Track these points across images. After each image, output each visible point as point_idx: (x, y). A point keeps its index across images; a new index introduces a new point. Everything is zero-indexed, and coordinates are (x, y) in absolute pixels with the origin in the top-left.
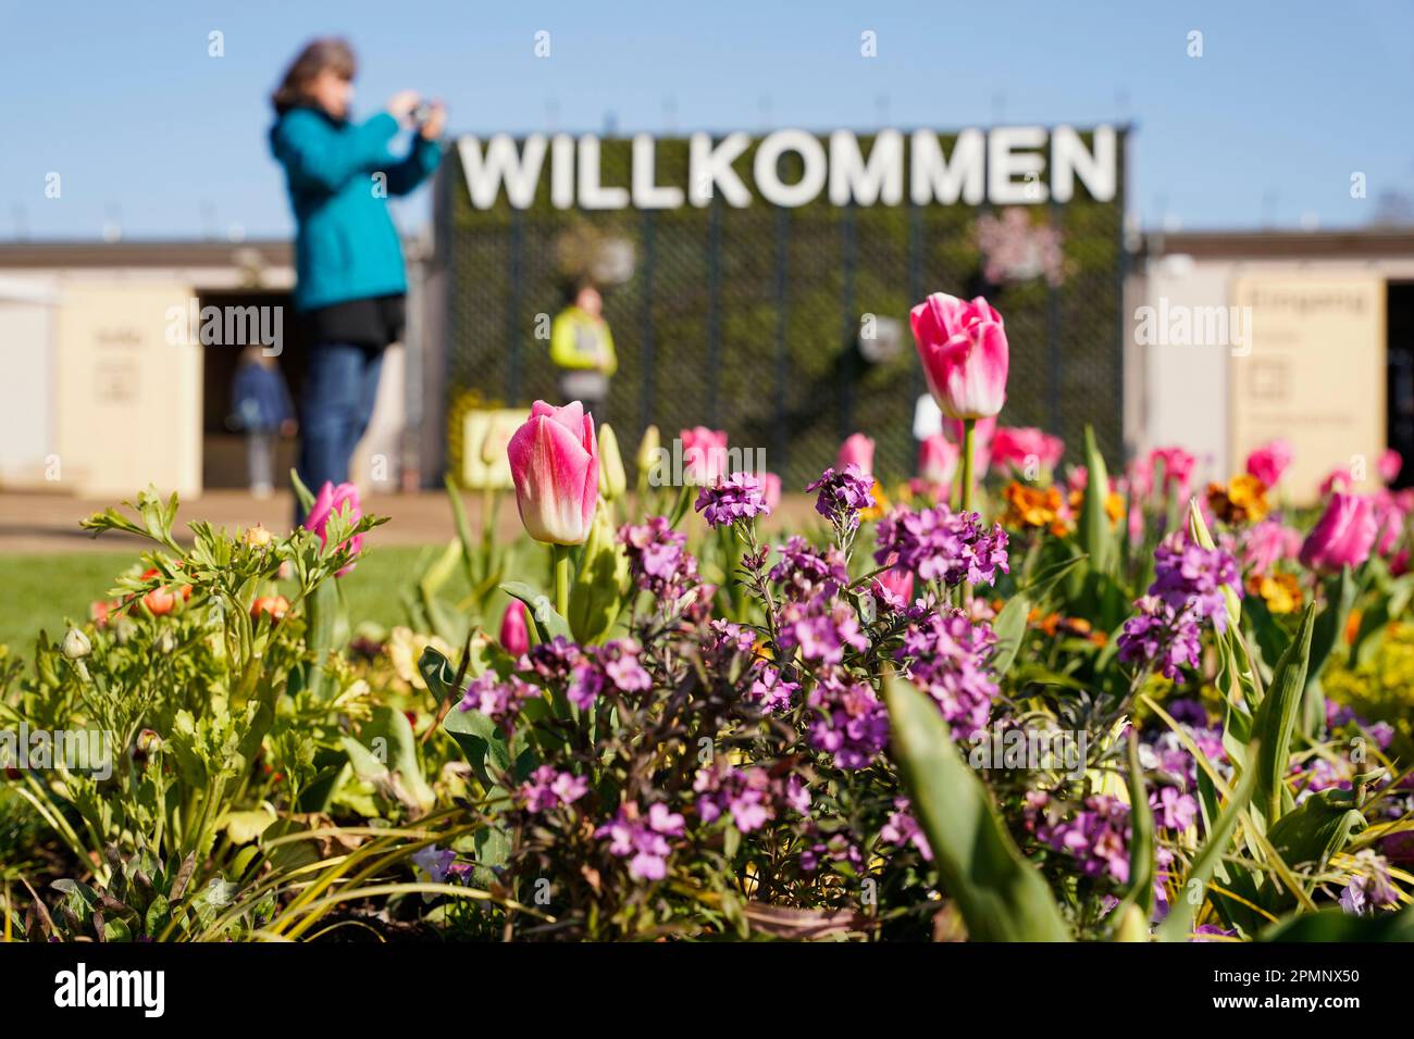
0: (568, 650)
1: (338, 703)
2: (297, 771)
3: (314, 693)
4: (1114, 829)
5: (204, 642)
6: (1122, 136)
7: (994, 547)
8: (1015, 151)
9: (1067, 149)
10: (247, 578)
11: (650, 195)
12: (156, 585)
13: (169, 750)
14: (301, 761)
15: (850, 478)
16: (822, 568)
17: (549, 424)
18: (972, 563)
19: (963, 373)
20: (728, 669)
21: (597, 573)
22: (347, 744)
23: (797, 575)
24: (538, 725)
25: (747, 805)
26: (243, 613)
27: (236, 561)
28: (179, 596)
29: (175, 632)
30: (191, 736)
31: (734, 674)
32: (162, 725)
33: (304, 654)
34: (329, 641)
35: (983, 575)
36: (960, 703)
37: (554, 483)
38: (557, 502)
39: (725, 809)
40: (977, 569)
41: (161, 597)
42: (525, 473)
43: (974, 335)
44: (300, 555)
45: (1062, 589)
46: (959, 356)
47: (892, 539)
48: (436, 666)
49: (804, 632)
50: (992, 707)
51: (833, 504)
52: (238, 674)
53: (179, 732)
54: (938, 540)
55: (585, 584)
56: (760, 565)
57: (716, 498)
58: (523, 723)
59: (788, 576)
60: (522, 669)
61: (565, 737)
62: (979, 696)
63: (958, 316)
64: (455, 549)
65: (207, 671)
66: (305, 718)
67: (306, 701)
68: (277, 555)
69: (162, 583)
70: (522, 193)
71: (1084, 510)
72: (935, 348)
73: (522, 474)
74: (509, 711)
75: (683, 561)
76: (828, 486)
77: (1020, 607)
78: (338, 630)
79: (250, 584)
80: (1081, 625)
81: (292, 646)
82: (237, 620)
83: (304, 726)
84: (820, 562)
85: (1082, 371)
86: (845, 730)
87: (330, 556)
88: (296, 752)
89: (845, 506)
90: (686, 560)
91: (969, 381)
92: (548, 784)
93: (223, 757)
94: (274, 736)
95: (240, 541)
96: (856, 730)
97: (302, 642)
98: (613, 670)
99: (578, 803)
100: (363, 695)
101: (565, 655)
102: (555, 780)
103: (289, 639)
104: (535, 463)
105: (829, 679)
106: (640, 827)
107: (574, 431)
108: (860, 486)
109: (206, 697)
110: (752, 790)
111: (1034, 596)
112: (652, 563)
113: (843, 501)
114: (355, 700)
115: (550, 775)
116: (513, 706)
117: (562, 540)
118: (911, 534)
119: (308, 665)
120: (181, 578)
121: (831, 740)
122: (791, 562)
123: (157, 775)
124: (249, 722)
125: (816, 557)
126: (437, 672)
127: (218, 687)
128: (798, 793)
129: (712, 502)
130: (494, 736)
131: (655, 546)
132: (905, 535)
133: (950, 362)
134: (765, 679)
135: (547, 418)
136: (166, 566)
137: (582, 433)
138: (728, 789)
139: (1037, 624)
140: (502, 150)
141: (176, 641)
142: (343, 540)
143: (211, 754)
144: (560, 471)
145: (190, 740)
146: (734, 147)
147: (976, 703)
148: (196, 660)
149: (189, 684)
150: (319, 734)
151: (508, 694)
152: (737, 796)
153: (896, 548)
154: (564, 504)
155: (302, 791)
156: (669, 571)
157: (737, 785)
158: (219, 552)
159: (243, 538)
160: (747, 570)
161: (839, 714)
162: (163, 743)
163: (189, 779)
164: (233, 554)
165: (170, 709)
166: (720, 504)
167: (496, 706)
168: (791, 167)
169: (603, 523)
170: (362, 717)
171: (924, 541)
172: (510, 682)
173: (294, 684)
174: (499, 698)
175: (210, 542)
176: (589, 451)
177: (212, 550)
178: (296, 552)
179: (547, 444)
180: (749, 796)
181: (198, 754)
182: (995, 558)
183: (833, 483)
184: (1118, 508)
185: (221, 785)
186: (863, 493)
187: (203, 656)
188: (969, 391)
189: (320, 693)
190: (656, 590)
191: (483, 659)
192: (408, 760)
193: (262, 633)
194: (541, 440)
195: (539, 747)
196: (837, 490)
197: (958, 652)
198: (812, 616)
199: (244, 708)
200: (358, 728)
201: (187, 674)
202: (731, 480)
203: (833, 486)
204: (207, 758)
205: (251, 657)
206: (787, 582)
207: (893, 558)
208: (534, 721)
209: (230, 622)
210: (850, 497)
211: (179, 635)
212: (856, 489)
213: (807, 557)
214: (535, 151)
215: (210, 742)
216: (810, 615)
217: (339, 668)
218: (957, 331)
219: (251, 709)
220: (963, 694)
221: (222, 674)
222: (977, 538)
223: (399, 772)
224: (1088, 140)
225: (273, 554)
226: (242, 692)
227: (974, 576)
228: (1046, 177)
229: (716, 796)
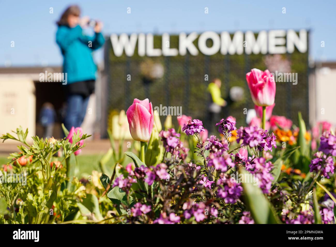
0: (145, 169)
1: (76, 193)
2: (64, 211)
3: (69, 190)
4: (309, 220)
5: (36, 174)
6: (308, 33)
7: (272, 140)
8: (277, 37)
9: (292, 37)
10: (49, 153)
11: (168, 51)
12: (22, 155)
13: (25, 205)
14: (65, 208)
15: (229, 122)
16: (221, 145)
17: (139, 105)
18: (265, 145)
19: (262, 92)
20: (193, 174)
21: (154, 146)
22: (79, 205)
23: (213, 147)
24: (136, 192)
25: (199, 214)
26: (47, 164)
27: (46, 147)
28: (29, 160)
29: (27, 171)
30: (32, 201)
31: (195, 175)
32: (24, 198)
33: (66, 178)
34: (73, 174)
35: (269, 148)
36: (263, 182)
37: (140, 123)
38: (141, 129)
39: (192, 216)
40: (267, 147)
41: (23, 160)
42: (132, 120)
43: (265, 81)
44: (65, 146)
45: (292, 158)
46: (261, 87)
47: (242, 135)
48: (105, 179)
49: (216, 162)
50: (272, 185)
51: (224, 129)
52: (46, 182)
53: (29, 199)
54: (255, 135)
55: (150, 150)
56: (202, 147)
57: (189, 127)
58: (131, 191)
59: (210, 148)
60: (131, 175)
61: (144, 196)
62: (268, 181)
63: (260, 76)
64: (110, 152)
65: (37, 183)
66: (66, 197)
67: (66, 192)
68: (58, 147)
69: (23, 155)
70: (130, 52)
71: (298, 138)
72: (254, 85)
73: (131, 121)
74: (127, 187)
75: (179, 143)
76: (222, 124)
77: (280, 162)
78: (76, 171)
79: (50, 155)
80: (298, 171)
81: (62, 176)
82: (46, 166)
83: (66, 199)
84: (220, 143)
85: (297, 103)
86: (228, 191)
87: (73, 147)
88: (63, 205)
89: (227, 130)
90: (180, 143)
91: (264, 95)
92: (139, 208)
93: (42, 206)
94: (57, 202)
95: (47, 142)
96: (232, 191)
97: (65, 175)
98: (158, 173)
99: (148, 214)
100: (83, 190)
101: (144, 171)
102: (141, 207)
103: (61, 174)
104: (135, 117)
105: (223, 178)
106: (167, 219)
107: (146, 107)
108: (231, 124)
109: (37, 191)
110: (200, 209)
111: (284, 159)
112: (170, 142)
113: (227, 128)
114: (81, 192)
115: (140, 205)
116: (129, 185)
117: (143, 140)
118: (247, 133)
119: (67, 182)
120: (29, 153)
121: (224, 194)
122: (211, 143)
123: (22, 212)
124: (49, 196)
125: (219, 142)
126: (106, 181)
127: (40, 188)
128: (214, 211)
129: (188, 128)
130: (123, 200)
131: (171, 137)
132: (245, 134)
133: (258, 89)
134: (204, 180)
135: (138, 104)
136: (25, 150)
137: (149, 108)
138: (193, 209)
139: (285, 171)
140: (124, 38)
141: (28, 173)
142: (77, 142)
143: (38, 206)
144: (142, 119)
145: (32, 202)
146: (193, 37)
147: (267, 183)
148: (33, 180)
149: (32, 187)
150: (70, 202)
151: (127, 181)
152: (196, 211)
153: (243, 138)
154: (143, 129)
155: (66, 217)
156: (175, 145)
157: (196, 208)
158: (41, 145)
159: (48, 141)
160: (198, 148)
161: (226, 187)
162: (24, 203)
163: (31, 215)
164: (45, 146)
165: (26, 193)
166: (190, 129)
167: (124, 185)
168: (210, 43)
169: (155, 131)
170: (83, 197)
171: (251, 135)
172: (128, 178)
173: (63, 187)
174: (125, 183)
175: (38, 142)
176: (151, 113)
177: (38, 145)
178: (63, 145)
179: (138, 111)
180: (200, 211)
181: (34, 206)
182: (272, 143)
183: (223, 123)
184: (309, 138)
185: (41, 216)
186: (232, 126)
187: (36, 178)
188: (264, 98)
189: (71, 190)
190: (171, 152)
191: (120, 172)
192: (97, 209)
193: (53, 170)
194: (137, 110)
195: (136, 198)
196: (225, 125)
197: (262, 168)
198: (218, 157)
199: (48, 192)
200: (82, 200)
201: (31, 184)
202: (193, 121)
203: (224, 124)
204: (37, 207)
205: (50, 177)
206: (210, 149)
207: (242, 141)
208: (135, 190)
209: (44, 167)
210: (229, 127)
211: (29, 171)
212: (231, 125)
213: (216, 142)
214: (134, 39)
215: (38, 203)
216: (217, 156)
217: (76, 182)
218: (260, 80)
219: (50, 193)
220: (263, 180)
221: (41, 183)
222: (267, 137)
223: (94, 213)
224: (298, 34)
225: (56, 146)
226: (47, 188)
227: (266, 149)
228: (285, 45)
229: (190, 211)
